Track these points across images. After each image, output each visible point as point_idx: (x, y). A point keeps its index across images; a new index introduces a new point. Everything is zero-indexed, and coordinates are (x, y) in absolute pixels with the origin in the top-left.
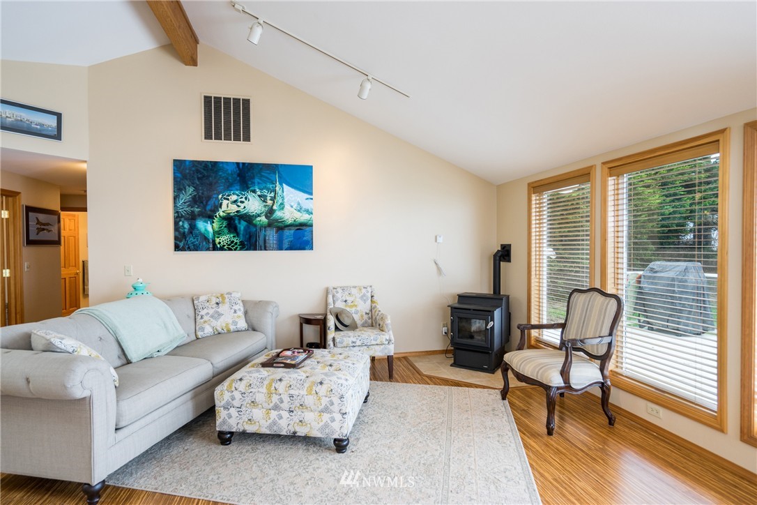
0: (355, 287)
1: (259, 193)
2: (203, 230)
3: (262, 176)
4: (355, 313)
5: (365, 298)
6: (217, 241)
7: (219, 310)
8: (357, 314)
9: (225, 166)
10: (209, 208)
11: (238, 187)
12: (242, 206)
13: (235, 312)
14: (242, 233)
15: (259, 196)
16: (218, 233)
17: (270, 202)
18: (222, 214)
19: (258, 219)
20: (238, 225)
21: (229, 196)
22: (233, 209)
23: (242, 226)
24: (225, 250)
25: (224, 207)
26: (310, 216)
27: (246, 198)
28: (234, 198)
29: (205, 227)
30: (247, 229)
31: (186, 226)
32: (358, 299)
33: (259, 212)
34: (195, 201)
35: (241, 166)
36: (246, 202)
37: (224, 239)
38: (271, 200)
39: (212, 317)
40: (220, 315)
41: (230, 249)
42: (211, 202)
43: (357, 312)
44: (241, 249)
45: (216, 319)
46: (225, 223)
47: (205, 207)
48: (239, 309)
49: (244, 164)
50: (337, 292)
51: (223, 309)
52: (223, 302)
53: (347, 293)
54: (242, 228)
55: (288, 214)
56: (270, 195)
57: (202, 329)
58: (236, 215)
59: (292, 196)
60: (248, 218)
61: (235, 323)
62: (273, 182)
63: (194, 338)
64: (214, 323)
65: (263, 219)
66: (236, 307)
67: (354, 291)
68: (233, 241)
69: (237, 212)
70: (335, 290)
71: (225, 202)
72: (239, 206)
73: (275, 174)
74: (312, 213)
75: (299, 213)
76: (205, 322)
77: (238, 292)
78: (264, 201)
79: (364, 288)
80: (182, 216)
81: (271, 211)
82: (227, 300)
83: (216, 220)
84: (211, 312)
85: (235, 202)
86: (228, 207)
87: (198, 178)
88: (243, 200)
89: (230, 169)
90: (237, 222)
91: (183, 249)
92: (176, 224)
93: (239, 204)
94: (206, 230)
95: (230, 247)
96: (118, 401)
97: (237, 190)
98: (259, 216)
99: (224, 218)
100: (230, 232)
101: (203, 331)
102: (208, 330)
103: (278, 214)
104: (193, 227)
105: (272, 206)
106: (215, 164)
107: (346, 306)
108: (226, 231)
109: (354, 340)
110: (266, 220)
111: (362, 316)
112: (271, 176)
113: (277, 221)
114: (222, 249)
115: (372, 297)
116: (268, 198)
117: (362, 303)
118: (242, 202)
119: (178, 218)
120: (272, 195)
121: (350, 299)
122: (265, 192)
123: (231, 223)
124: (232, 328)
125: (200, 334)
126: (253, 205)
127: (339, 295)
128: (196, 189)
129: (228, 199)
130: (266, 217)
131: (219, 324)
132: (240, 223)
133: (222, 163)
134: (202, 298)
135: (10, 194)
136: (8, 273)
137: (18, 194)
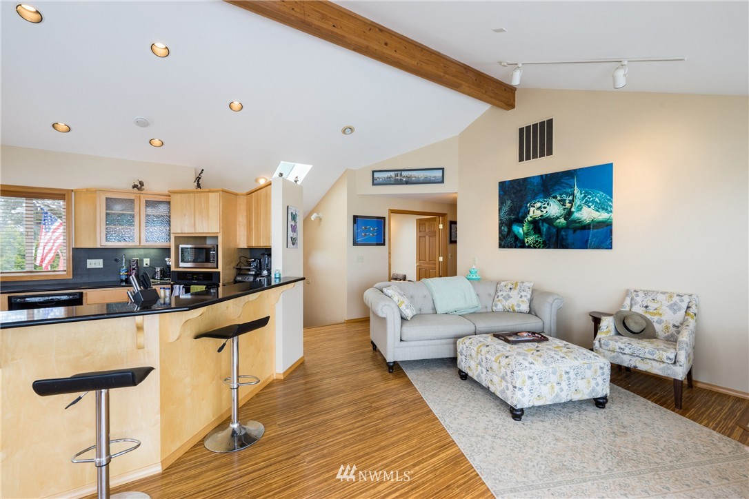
0: (664, 293)
1: (559, 198)
2: (516, 232)
3: (562, 183)
4: (657, 322)
5: (675, 308)
6: (526, 240)
7: (510, 294)
8: (660, 323)
9: (532, 180)
10: (520, 215)
11: (542, 196)
12: (545, 210)
13: (521, 297)
14: (544, 233)
15: (559, 201)
16: (527, 234)
17: (568, 205)
18: (529, 219)
19: (558, 221)
20: (542, 228)
21: (534, 204)
22: (538, 213)
23: (544, 228)
24: (531, 248)
25: (531, 213)
26: (609, 215)
27: (548, 204)
28: (539, 205)
29: (519, 230)
30: (549, 229)
31: (506, 229)
32: (664, 307)
33: (558, 215)
34: (511, 211)
35: (544, 177)
36: (548, 207)
37: (530, 239)
38: (569, 203)
39: (504, 298)
40: (510, 297)
41: (535, 247)
42: (523, 210)
43: (660, 322)
44: (543, 248)
45: (506, 300)
46: (532, 226)
47: (518, 214)
48: (526, 296)
49: (546, 175)
50: (637, 296)
51: (514, 293)
52: (515, 288)
53: (650, 298)
54: (545, 229)
55: (587, 214)
56: (568, 199)
57: (496, 305)
58: (540, 219)
59: (590, 196)
60: (549, 220)
61: (519, 306)
62: (572, 187)
63: (491, 310)
64: (504, 302)
65: (562, 220)
66: (523, 294)
67: (660, 297)
68: (537, 241)
69: (541, 216)
70: (635, 293)
71: (532, 209)
72: (542, 211)
73: (573, 178)
74: (611, 212)
75: (597, 213)
76: (499, 300)
77: (530, 282)
78: (563, 205)
79: (678, 295)
80: (504, 223)
81: (570, 213)
82: (518, 287)
83: (525, 224)
84: (505, 294)
85: (540, 208)
86: (534, 213)
87: (514, 193)
88: (546, 205)
89: (535, 181)
90: (540, 224)
91: (504, 247)
92: (500, 228)
93: (542, 209)
94: (519, 232)
95: (535, 246)
96: (401, 327)
97: (541, 198)
98: (558, 218)
99: (530, 222)
100: (535, 233)
101: (496, 307)
102: (500, 307)
103: (576, 215)
104: (510, 230)
105: (571, 209)
106: (525, 180)
107: (646, 312)
108: (532, 232)
109: (623, 346)
110: (565, 222)
111: (667, 328)
112: (570, 182)
113: (574, 221)
114: (529, 247)
115: (688, 307)
116: (567, 202)
117: (670, 313)
118: (545, 208)
119: (501, 224)
120: (571, 198)
121: (652, 306)
122: (564, 196)
123: (536, 224)
124: (516, 309)
125: (494, 308)
126: (553, 209)
127: (639, 299)
128: (512, 202)
129: (534, 207)
130: (565, 219)
131: (508, 304)
132: (543, 226)
133: (530, 178)
134: (503, 283)
135: (443, 215)
136: (441, 259)
137: (446, 214)
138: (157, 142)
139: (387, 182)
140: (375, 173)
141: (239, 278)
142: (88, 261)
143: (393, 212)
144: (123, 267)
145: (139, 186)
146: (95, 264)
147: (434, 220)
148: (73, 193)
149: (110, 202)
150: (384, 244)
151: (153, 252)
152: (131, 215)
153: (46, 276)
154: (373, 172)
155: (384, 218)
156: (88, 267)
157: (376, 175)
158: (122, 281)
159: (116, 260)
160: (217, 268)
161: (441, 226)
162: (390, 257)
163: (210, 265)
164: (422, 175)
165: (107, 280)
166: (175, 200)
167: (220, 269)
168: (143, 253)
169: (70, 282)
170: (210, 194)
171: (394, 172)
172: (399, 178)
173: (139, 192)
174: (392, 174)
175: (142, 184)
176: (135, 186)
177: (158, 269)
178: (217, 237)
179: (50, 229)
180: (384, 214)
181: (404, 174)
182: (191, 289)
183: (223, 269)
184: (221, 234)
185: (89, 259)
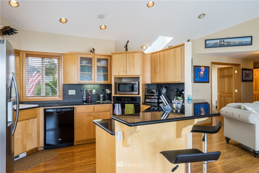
135: (238, 65)
136: (236, 91)
137: (240, 64)
138: (103, 27)
139: (215, 46)
140: (207, 41)
141: (148, 100)
142: (69, 91)
143: (213, 63)
144: (84, 94)
145: (93, 51)
146: (72, 92)
147: (231, 68)
148: (63, 55)
149: (82, 59)
150: (208, 82)
151: (97, 86)
152: (90, 66)
153: (52, 98)
154: (206, 40)
155: (209, 67)
156: (69, 94)
157: (208, 42)
158: (84, 102)
159: (81, 91)
160: (139, 94)
161: (236, 72)
162: (211, 90)
163: (134, 93)
164: (237, 41)
165: (77, 101)
166: (115, 58)
167: (141, 95)
168: (92, 87)
169: (62, 102)
170: (135, 54)
171: (219, 40)
172: (222, 43)
173: (93, 54)
174: (218, 41)
175: (94, 49)
176: (91, 51)
177: (101, 95)
178: (139, 77)
179: (32, 75)
180: (209, 65)
181: (225, 40)
182: (125, 106)
183: (142, 95)
184: (141, 76)
185: (69, 90)
